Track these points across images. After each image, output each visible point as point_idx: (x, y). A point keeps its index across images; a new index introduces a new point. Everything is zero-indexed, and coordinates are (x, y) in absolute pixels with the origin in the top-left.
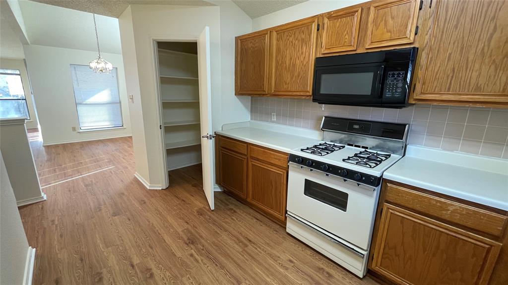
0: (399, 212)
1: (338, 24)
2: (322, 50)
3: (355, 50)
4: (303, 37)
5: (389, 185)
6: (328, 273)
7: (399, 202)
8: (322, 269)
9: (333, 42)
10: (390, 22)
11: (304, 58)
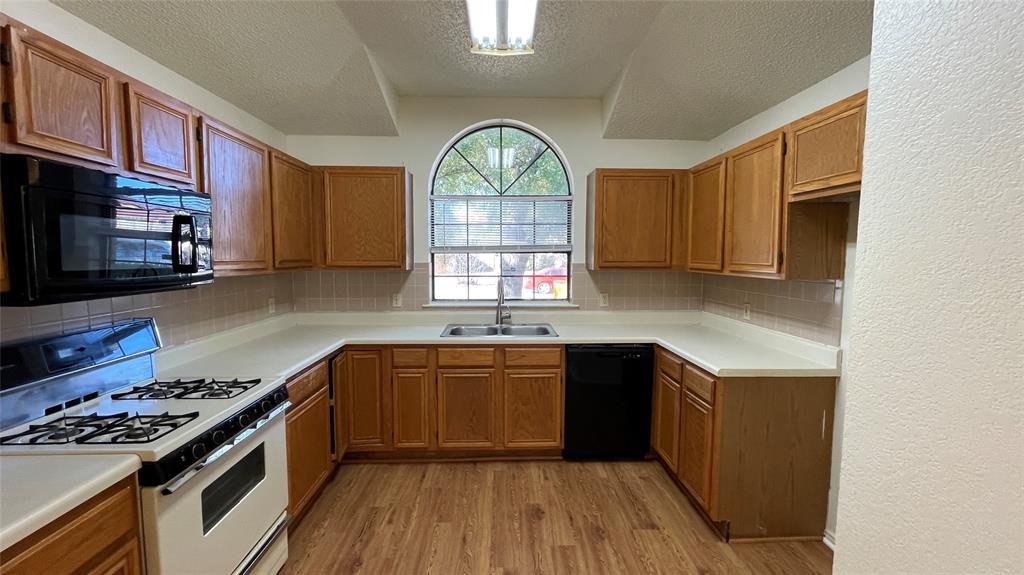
2: (20, 134)
9: (52, 122)
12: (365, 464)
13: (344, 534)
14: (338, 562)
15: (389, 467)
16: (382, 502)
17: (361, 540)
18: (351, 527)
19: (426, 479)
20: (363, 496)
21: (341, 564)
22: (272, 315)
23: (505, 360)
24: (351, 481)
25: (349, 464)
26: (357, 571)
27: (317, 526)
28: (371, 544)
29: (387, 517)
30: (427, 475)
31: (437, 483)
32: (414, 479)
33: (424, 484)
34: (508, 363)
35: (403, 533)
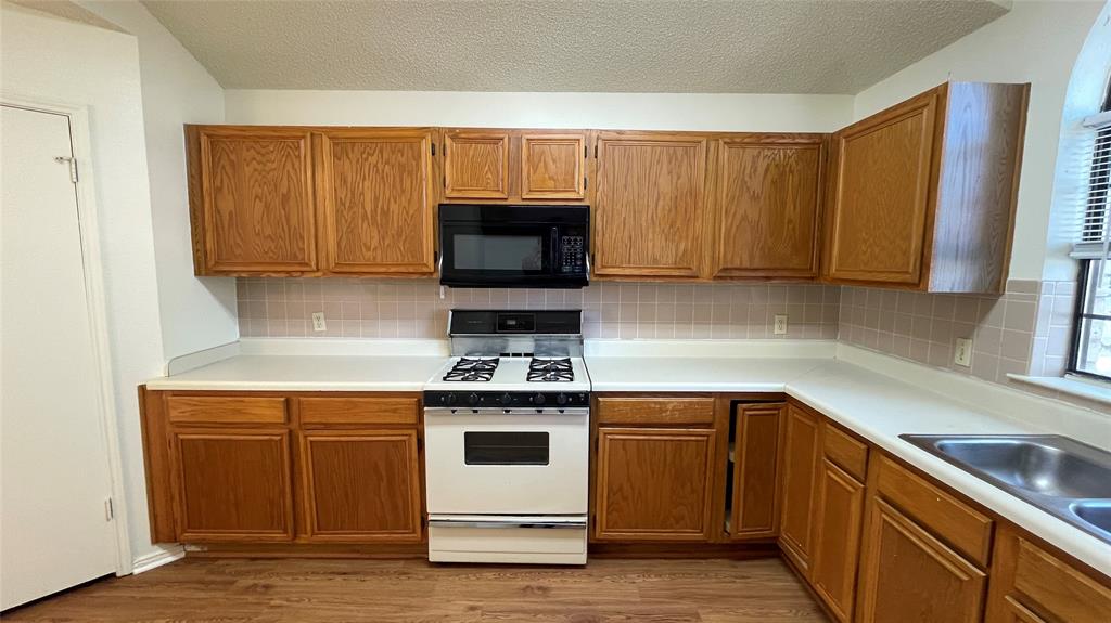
0: (619, 434)
1: (471, 153)
2: (447, 192)
3: (506, 199)
4: (403, 160)
5: (600, 399)
6: (540, 588)
7: (615, 420)
8: (528, 587)
9: (465, 179)
10: (552, 166)
11: (409, 202)
13: (638, 600)
14: (591, 607)
18: (651, 603)
20: (716, 599)
27: (646, 573)
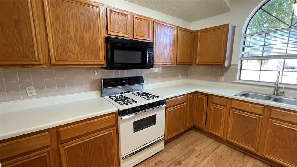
0: (170, 110)
1: (117, 18)
2: (109, 32)
4: (89, 15)
7: (169, 106)
8: (156, 163)
10: (142, 28)
11: (93, 34)
12: (200, 132)
13: (181, 152)
14: (175, 159)
15: (207, 137)
16: (198, 148)
17: (185, 157)
18: (184, 151)
19: (218, 149)
20: (193, 143)
21: (175, 160)
22: (180, 79)
23: (270, 114)
24: (192, 136)
25: (194, 130)
26: (178, 166)
27: (176, 144)
28: (186, 160)
29: (196, 155)
30: (219, 148)
31: (222, 153)
32: (213, 147)
33: (216, 150)
34: (272, 116)
35: (199, 164)
